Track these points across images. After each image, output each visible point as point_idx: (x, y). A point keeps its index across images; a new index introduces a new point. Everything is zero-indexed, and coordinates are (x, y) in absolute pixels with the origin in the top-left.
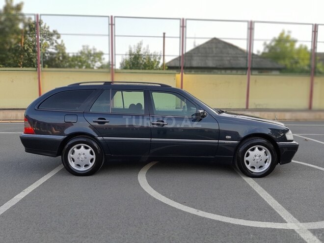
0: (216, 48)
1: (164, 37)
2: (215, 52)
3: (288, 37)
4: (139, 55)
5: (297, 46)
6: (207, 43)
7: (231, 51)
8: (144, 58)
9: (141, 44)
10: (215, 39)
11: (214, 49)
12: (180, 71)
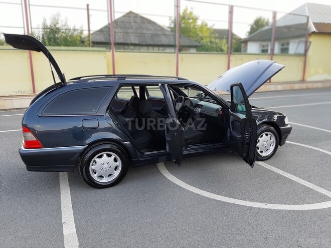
0: (135, 22)
1: (88, 9)
2: (134, 27)
3: (191, 13)
4: (57, 29)
5: (199, 23)
6: (124, 16)
7: (150, 26)
8: (63, 32)
9: (58, 15)
10: (131, 12)
11: (133, 24)
12: (110, 49)
